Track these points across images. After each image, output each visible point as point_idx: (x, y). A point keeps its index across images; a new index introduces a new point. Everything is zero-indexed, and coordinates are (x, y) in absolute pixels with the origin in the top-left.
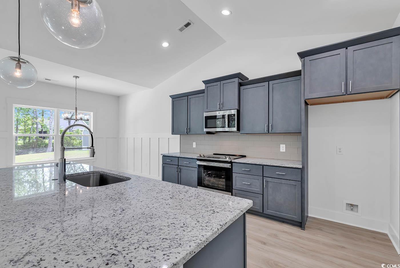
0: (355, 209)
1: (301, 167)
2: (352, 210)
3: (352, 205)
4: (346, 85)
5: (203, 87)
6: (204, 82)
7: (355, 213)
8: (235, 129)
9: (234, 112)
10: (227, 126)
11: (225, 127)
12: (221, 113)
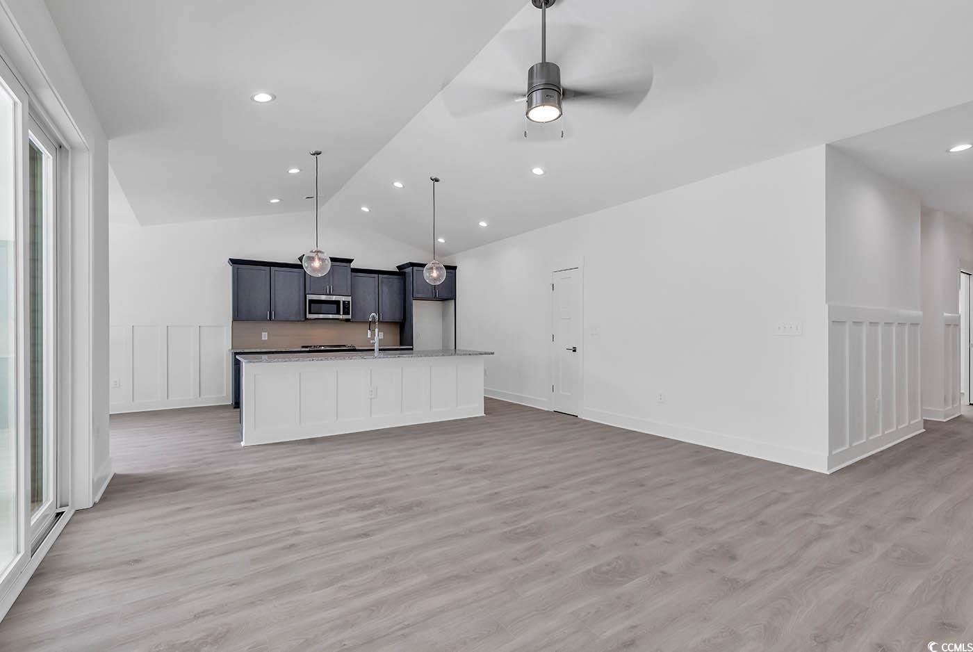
8: (350, 317)
9: (349, 299)
10: (341, 313)
11: (338, 313)
12: (334, 298)
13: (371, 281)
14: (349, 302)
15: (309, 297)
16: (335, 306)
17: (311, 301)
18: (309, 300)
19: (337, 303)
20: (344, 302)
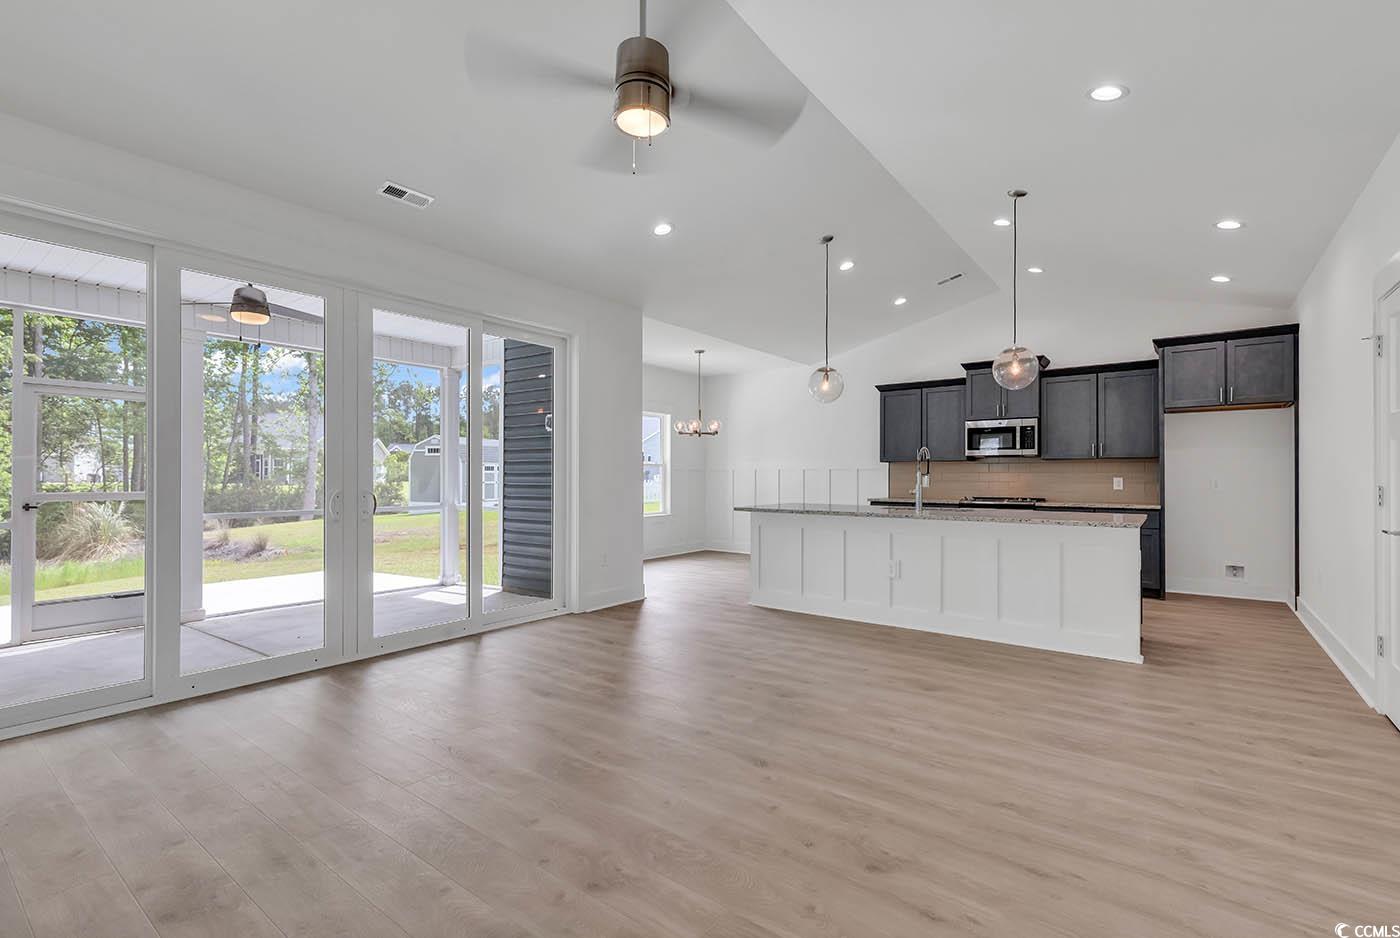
0: (1240, 572)
1: (1159, 507)
2: (1235, 575)
3: (1234, 568)
4: (1226, 392)
5: (963, 374)
6: (965, 366)
7: (1240, 579)
8: (1034, 452)
9: (1033, 422)
10: (1018, 446)
11: (1014, 447)
12: (1004, 423)
13: (1084, 387)
14: (1033, 427)
15: (970, 424)
16: (1010, 435)
17: (971, 431)
18: (969, 430)
19: (1012, 430)
20: (1023, 429)
